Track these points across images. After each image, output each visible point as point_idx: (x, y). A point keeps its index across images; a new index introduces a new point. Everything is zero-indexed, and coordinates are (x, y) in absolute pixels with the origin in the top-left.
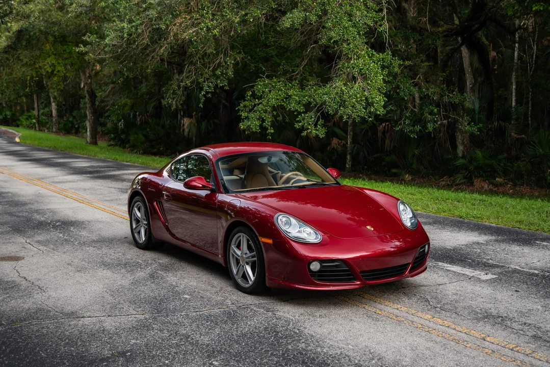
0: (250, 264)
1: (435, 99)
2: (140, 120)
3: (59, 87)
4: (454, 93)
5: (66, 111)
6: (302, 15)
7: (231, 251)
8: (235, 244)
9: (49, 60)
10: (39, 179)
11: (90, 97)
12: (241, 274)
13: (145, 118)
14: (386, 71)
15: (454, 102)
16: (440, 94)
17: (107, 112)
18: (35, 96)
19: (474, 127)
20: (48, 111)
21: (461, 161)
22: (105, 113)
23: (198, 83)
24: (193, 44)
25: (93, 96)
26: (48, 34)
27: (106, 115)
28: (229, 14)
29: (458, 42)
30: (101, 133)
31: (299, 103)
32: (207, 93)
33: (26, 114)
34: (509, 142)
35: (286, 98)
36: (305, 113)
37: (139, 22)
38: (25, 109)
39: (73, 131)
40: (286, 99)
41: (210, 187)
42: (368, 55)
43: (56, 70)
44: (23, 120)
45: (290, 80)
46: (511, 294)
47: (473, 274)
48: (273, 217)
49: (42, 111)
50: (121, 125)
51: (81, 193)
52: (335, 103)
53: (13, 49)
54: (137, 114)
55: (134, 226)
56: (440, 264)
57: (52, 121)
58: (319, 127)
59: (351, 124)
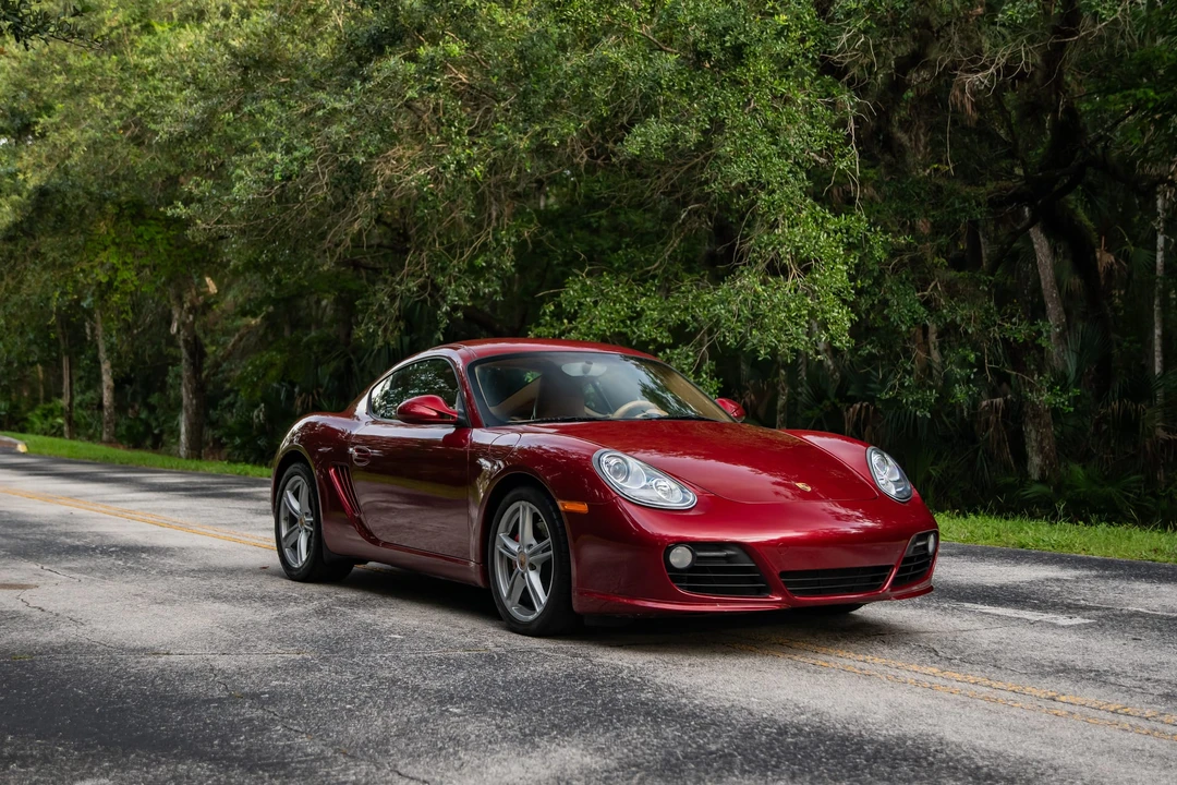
0: (539, 568)
1: (970, 331)
2: (303, 403)
3: (124, 316)
4: (1014, 320)
5: (134, 399)
6: (667, 129)
7: (498, 547)
8: (506, 531)
9: (103, 256)
10: (70, 497)
11: (192, 355)
12: (517, 595)
13: (313, 397)
14: (855, 258)
15: (1015, 338)
16: (983, 323)
17: (227, 394)
18: (65, 362)
19: (1061, 396)
20: (92, 398)
21: (1037, 488)
22: (223, 399)
23: (436, 288)
24: (425, 199)
25: (197, 351)
26: (105, 200)
27: (226, 401)
28: (506, 133)
29: (1023, 219)
30: (211, 444)
31: (660, 326)
32: (455, 308)
33: (42, 405)
34: (1148, 448)
35: (631, 319)
36: (673, 347)
37: (308, 150)
38: (42, 394)
39: (149, 442)
40: (631, 322)
41: (453, 417)
42: (816, 220)
43: (119, 279)
44: (35, 420)
45: (642, 280)
46: (1122, 642)
47: (1041, 618)
48: (589, 458)
49: (78, 399)
50: (258, 417)
51: (164, 514)
52: (741, 321)
53: (26, 234)
54: (296, 390)
55: (284, 533)
56: (967, 605)
57: (100, 420)
58: (704, 376)
59: (784, 407)
